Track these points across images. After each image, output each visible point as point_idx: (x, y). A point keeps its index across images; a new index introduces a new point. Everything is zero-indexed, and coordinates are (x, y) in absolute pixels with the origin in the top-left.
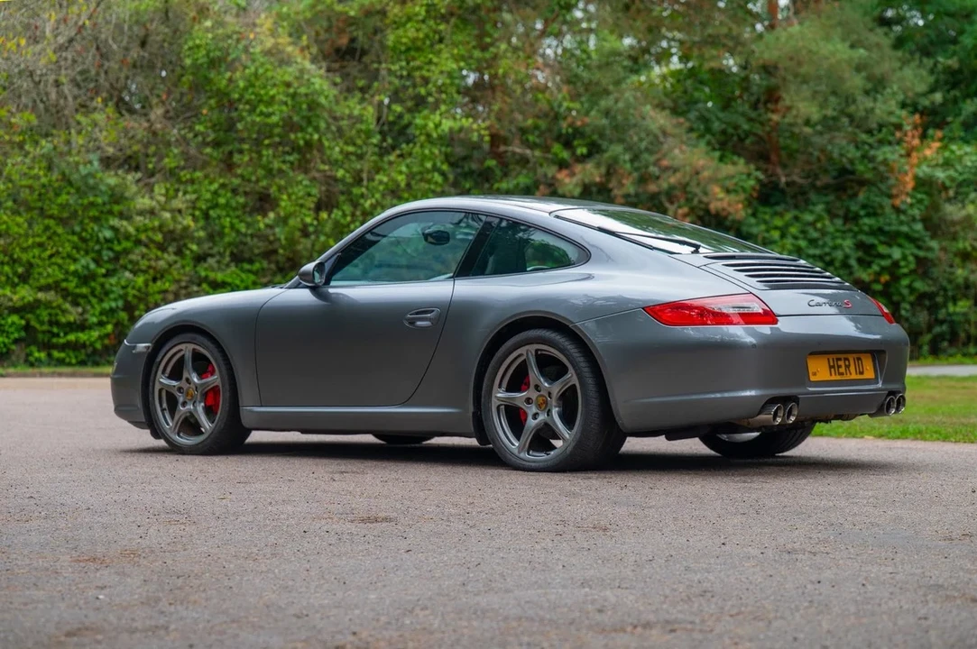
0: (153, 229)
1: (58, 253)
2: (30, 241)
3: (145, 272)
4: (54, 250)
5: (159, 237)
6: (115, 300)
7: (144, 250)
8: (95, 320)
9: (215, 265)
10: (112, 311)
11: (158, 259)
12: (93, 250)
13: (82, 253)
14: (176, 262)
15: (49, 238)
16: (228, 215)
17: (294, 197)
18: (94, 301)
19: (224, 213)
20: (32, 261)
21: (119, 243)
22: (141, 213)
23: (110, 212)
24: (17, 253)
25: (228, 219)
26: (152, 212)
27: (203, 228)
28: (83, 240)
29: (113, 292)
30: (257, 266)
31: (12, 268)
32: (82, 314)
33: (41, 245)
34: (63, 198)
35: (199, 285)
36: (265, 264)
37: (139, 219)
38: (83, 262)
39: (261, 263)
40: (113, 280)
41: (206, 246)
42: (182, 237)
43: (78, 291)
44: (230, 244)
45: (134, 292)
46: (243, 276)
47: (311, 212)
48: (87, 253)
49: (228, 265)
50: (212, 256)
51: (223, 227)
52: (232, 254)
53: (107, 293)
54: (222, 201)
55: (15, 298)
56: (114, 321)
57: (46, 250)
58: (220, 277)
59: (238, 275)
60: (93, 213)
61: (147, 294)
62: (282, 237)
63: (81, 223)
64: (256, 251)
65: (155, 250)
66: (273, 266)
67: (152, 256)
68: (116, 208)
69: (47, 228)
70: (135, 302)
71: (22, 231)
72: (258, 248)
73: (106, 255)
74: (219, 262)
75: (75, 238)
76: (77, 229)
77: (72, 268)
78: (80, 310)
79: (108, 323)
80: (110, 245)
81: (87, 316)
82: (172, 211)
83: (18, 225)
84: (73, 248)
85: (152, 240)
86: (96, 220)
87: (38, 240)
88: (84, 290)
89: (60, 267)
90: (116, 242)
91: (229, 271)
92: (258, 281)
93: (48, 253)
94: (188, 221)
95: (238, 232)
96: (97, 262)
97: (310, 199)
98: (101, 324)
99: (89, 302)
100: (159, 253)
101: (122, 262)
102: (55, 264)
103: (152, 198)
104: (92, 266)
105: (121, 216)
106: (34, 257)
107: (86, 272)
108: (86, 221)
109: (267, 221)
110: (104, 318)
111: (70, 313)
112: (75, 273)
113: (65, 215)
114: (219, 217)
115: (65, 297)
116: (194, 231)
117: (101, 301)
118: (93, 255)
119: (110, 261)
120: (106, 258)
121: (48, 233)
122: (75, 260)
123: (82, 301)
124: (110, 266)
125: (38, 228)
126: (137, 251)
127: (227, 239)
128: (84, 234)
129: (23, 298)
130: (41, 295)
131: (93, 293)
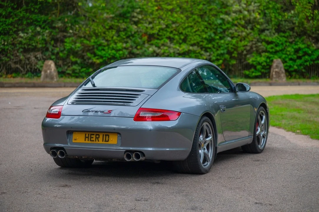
0: (240, 19)
1: (198, 30)
2: (187, 25)
3: (237, 37)
4: (197, 29)
5: (243, 22)
6: (223, 50)
7: (236, 28)
8: (214, 58)
9: (269, 34)
10: (222, 54)
11: (242, 32)
12: (213, 28)
13: (209, 30)
14: (251, 33)
15: (195, 24)
16: (273, 12)
17: (302, 4)
18: (214, 50)
19: (272, 11)
20: (187, 33)
21: (225, 25)
22: (235, 12)
23: (221, 12)
24: (181, 30)
25: (274, 14)
26: (240, 12)
27: (263, 18)
28: (210, 24)
29: (222, 46)
30: (287, 34)
31: (179, 36)
32: (209, 56)
33: (191, 26)
34: (201, 6)
35: (261, 43)
36: (291, 33)
37: (234, 15)
38: (209, 34)
39: (289, 33)
40: (222, 41)
41: (265, 26)
42: (254, 22)
43: (207, 46)
44: (275, 25)
45: (232, 46)
46: (281, 39)
47: (310, 11)
48: (211, 29)
49: (274, 34)
50: (268, 30)
51: (271, 17)
52: (275, 29)
53: (220, 47)
54: (271, 6)
55: (180, 49)
56: (223, 59)
57: (193, 28)
58: (270, 39)
59: (278, 38)
60: (214, 12)
61: (237, 47)
62: (297, 22)
63: (208, 17)
64: (287, 28)
65: (241, 28)
66: (295, 34)
67: (240, 30)
68: (224, 10)
69: (194, 19)
70: (232, 50)
71: (183, 21)
72: (288, 26)
73: (219, 30)
74: (270, 32)
75: (206, 23)
76: (207, 19)
77: (204, 36)
78: (208, 54)
79: (221, 59)
80: (220, 26)
81: (211, 56)
82: (248, 11)
83: (182, 18)
84: (205, 28)
85: (240, 24)
86: (215, 15)
87: (190, 24)
88: (210, 46)
89: (199, 35)
90: (223, 25)
91: (274, 37)
92: (288, 41)
93: (194, 30)
94: (256, 15)
95: (278, 19)
96: (215, 33)
97: (309, 5)
98: (218, 60)
99: (212, 51)
100: (243, 29)
101: (227, 33)
102: (197, 34)
103: (240, 5)
104: (213, 35)
105: (227, 13)
106: (188, 32)
107: (210, 38)
108: (211, 16)
109: (290, 14)
110: (219, 57)
111: (204, 55)
112: (205, 39)
113: (202, 13)
114: (270, 13)
115: (202, 49)
116: (258, 19)
117: (217, 50)
118: (213, 30)
119: (221, 33)
120: (219, 32)
121: (194, 22)
122: (206, 33)
123: (209, 50)
124: (220, 35)
125: (190, 20)
126: (233, 28)
127: (273, 23)
128: (210, 22)
129: (183, 49)
130: (191, 48)
131: (214, 47)
